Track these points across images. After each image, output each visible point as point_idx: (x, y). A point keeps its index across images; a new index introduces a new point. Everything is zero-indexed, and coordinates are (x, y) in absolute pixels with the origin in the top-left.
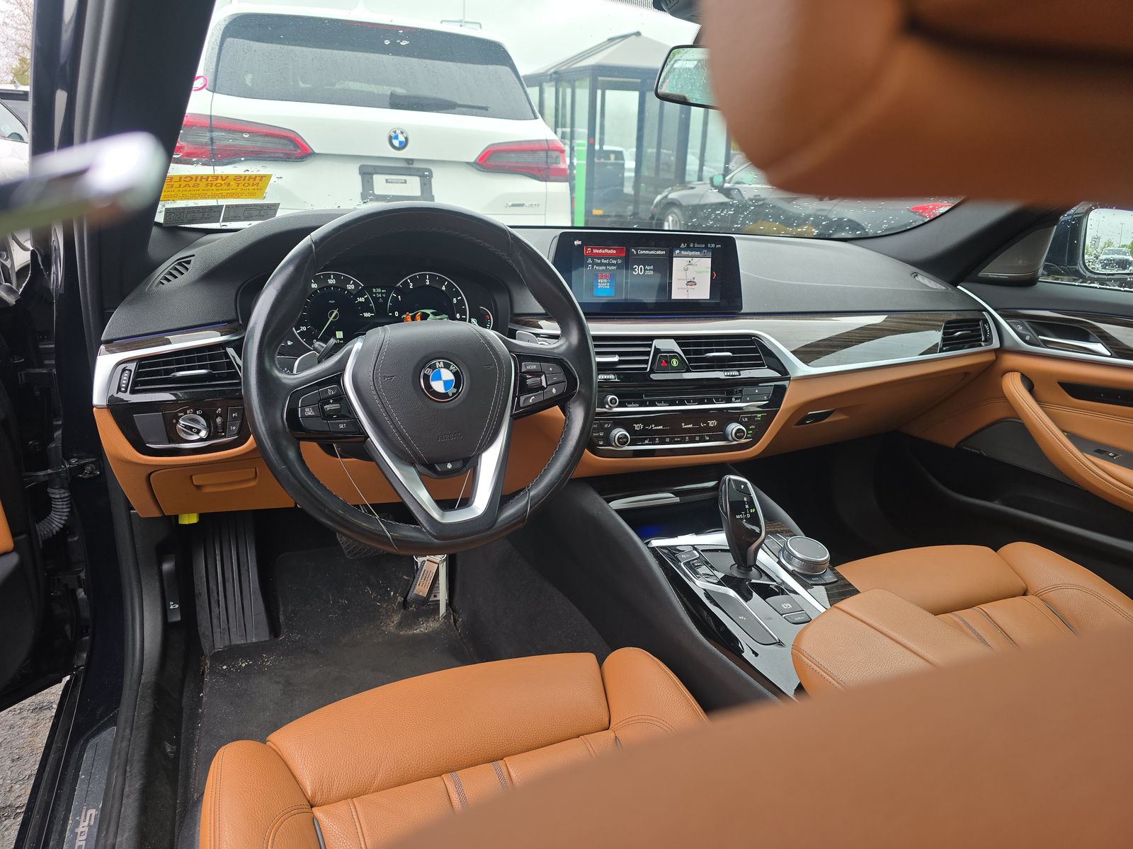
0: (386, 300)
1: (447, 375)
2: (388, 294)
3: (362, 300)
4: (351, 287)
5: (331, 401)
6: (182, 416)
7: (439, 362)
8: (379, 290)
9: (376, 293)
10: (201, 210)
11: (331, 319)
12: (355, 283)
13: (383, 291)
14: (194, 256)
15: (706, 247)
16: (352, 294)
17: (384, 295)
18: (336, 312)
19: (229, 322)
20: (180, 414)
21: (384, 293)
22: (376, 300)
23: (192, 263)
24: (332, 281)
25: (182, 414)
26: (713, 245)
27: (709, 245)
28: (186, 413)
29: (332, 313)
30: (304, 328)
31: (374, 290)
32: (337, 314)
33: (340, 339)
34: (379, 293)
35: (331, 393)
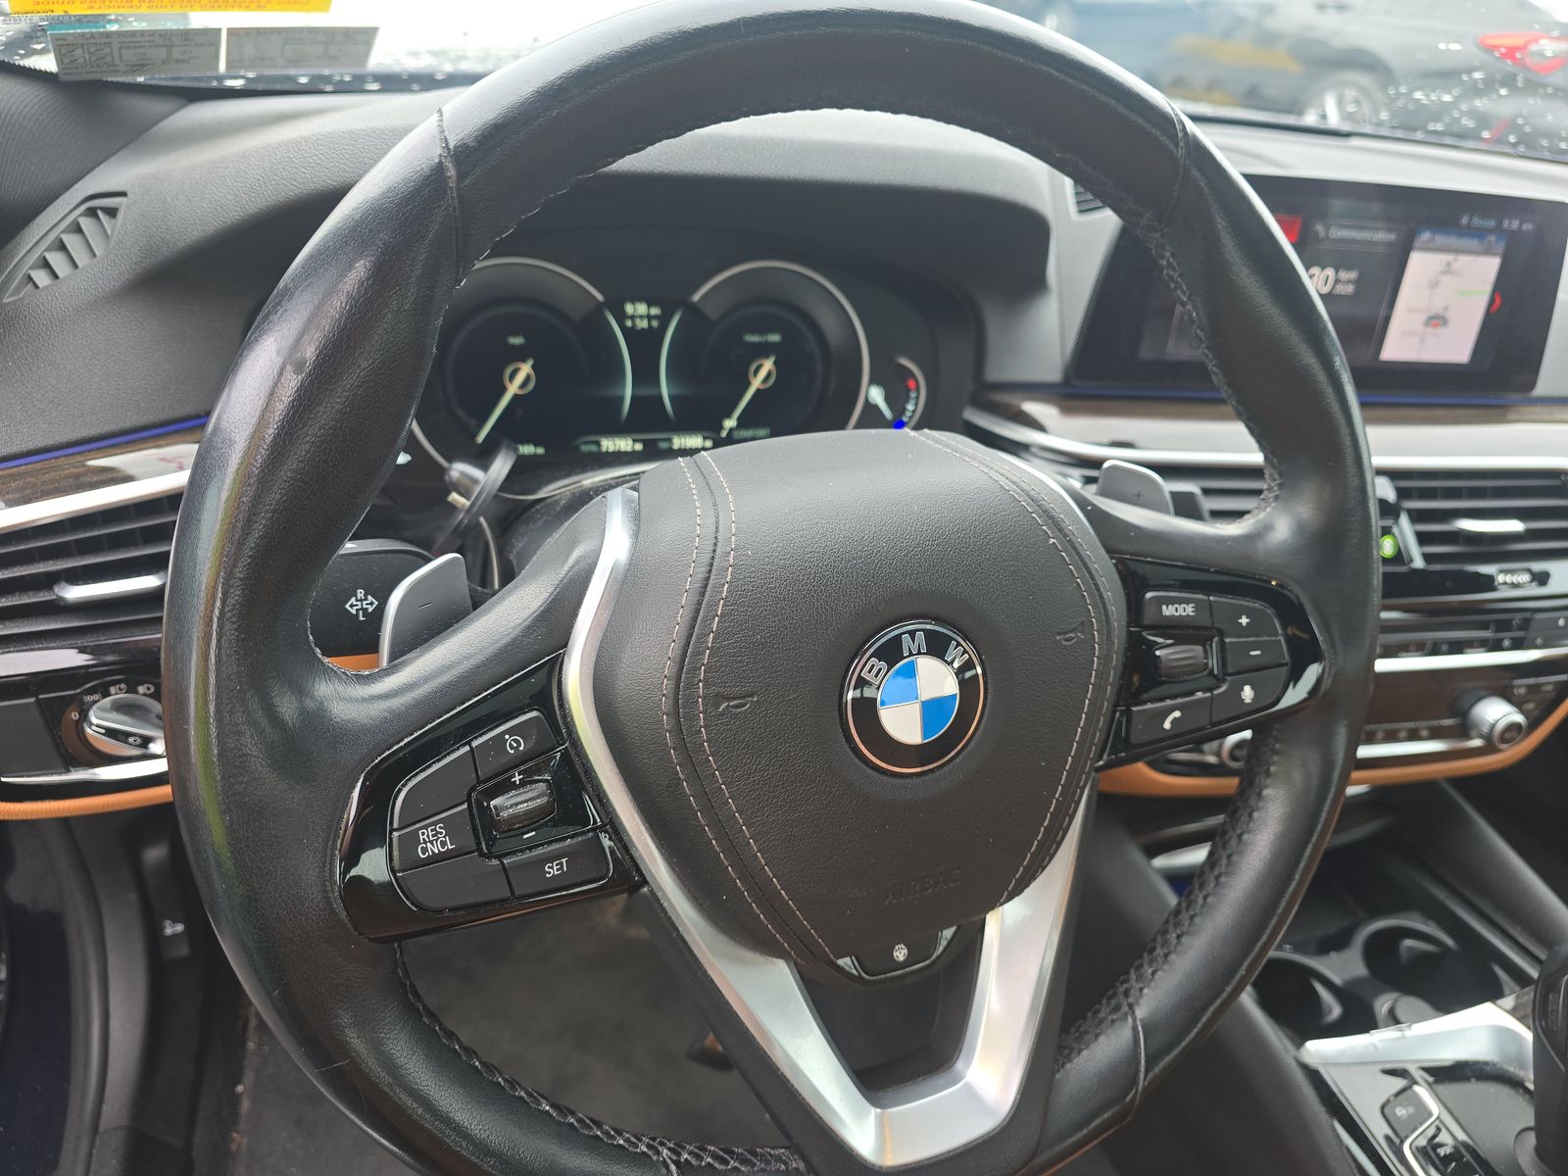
1: (937, 678)
5: (517, 778)
6: (95, 702)
7: (912, 634)
8: (642, 309)
9: (632, 319)
10: (158, 40)
11: (512, 389)
13: (653, 311)
14: (123, 194)
15: (1498, 230)
17: (655, 324)
18: (526, 370)
20: (89, 698)
23: (120, 215)
25: (95, 697)
26: (1515, 224)
27: (1506, 224)
28: (106, 694)
31: (629, 309)
32: (529, 376)
34: (642, 317)
35: (516, 745)
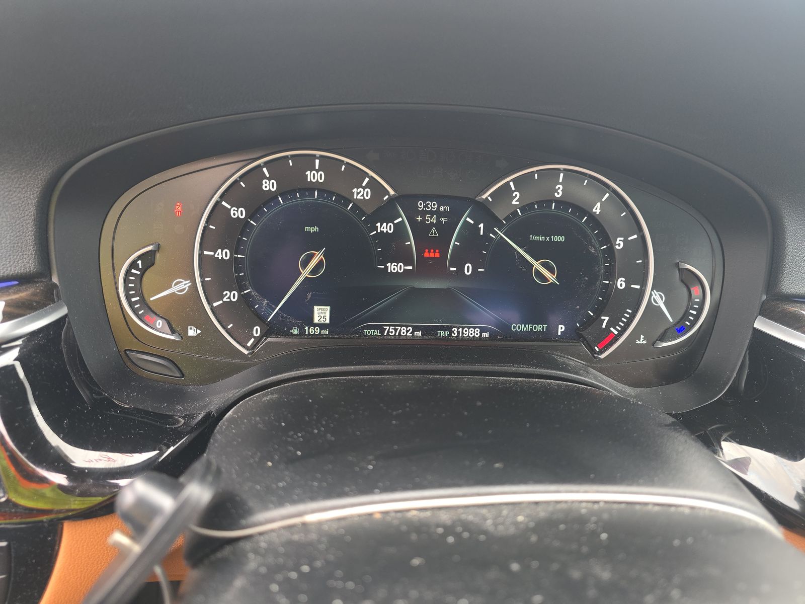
0: (446, 231)
2: (454, 217)
3: (386, 228)
4: (362, 194)
8: (433, 205)
9: (423, 213)
11: (305, 273)
12: (373, 184)
13: (442, 208)
16: (363, 213)
17: (444, 220)
18: (318, 257)
19: (23, 280)
21: (443, 214)
22: (420, 230)
24: (315, 176)
29: (310, 257)
30: (232, 296)
31: (421, 205)
32: (320, 262)
33: (322, 326)
34: (432, 213)
